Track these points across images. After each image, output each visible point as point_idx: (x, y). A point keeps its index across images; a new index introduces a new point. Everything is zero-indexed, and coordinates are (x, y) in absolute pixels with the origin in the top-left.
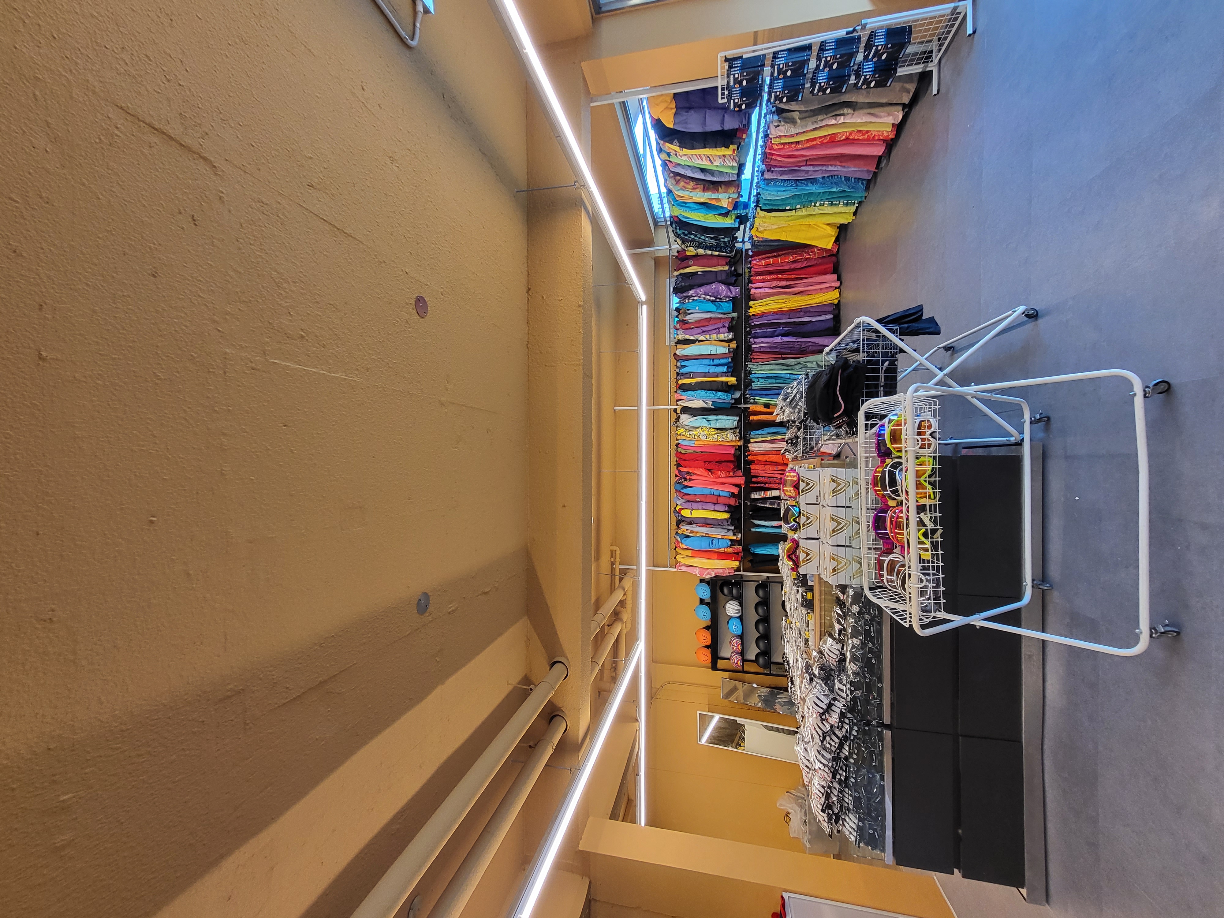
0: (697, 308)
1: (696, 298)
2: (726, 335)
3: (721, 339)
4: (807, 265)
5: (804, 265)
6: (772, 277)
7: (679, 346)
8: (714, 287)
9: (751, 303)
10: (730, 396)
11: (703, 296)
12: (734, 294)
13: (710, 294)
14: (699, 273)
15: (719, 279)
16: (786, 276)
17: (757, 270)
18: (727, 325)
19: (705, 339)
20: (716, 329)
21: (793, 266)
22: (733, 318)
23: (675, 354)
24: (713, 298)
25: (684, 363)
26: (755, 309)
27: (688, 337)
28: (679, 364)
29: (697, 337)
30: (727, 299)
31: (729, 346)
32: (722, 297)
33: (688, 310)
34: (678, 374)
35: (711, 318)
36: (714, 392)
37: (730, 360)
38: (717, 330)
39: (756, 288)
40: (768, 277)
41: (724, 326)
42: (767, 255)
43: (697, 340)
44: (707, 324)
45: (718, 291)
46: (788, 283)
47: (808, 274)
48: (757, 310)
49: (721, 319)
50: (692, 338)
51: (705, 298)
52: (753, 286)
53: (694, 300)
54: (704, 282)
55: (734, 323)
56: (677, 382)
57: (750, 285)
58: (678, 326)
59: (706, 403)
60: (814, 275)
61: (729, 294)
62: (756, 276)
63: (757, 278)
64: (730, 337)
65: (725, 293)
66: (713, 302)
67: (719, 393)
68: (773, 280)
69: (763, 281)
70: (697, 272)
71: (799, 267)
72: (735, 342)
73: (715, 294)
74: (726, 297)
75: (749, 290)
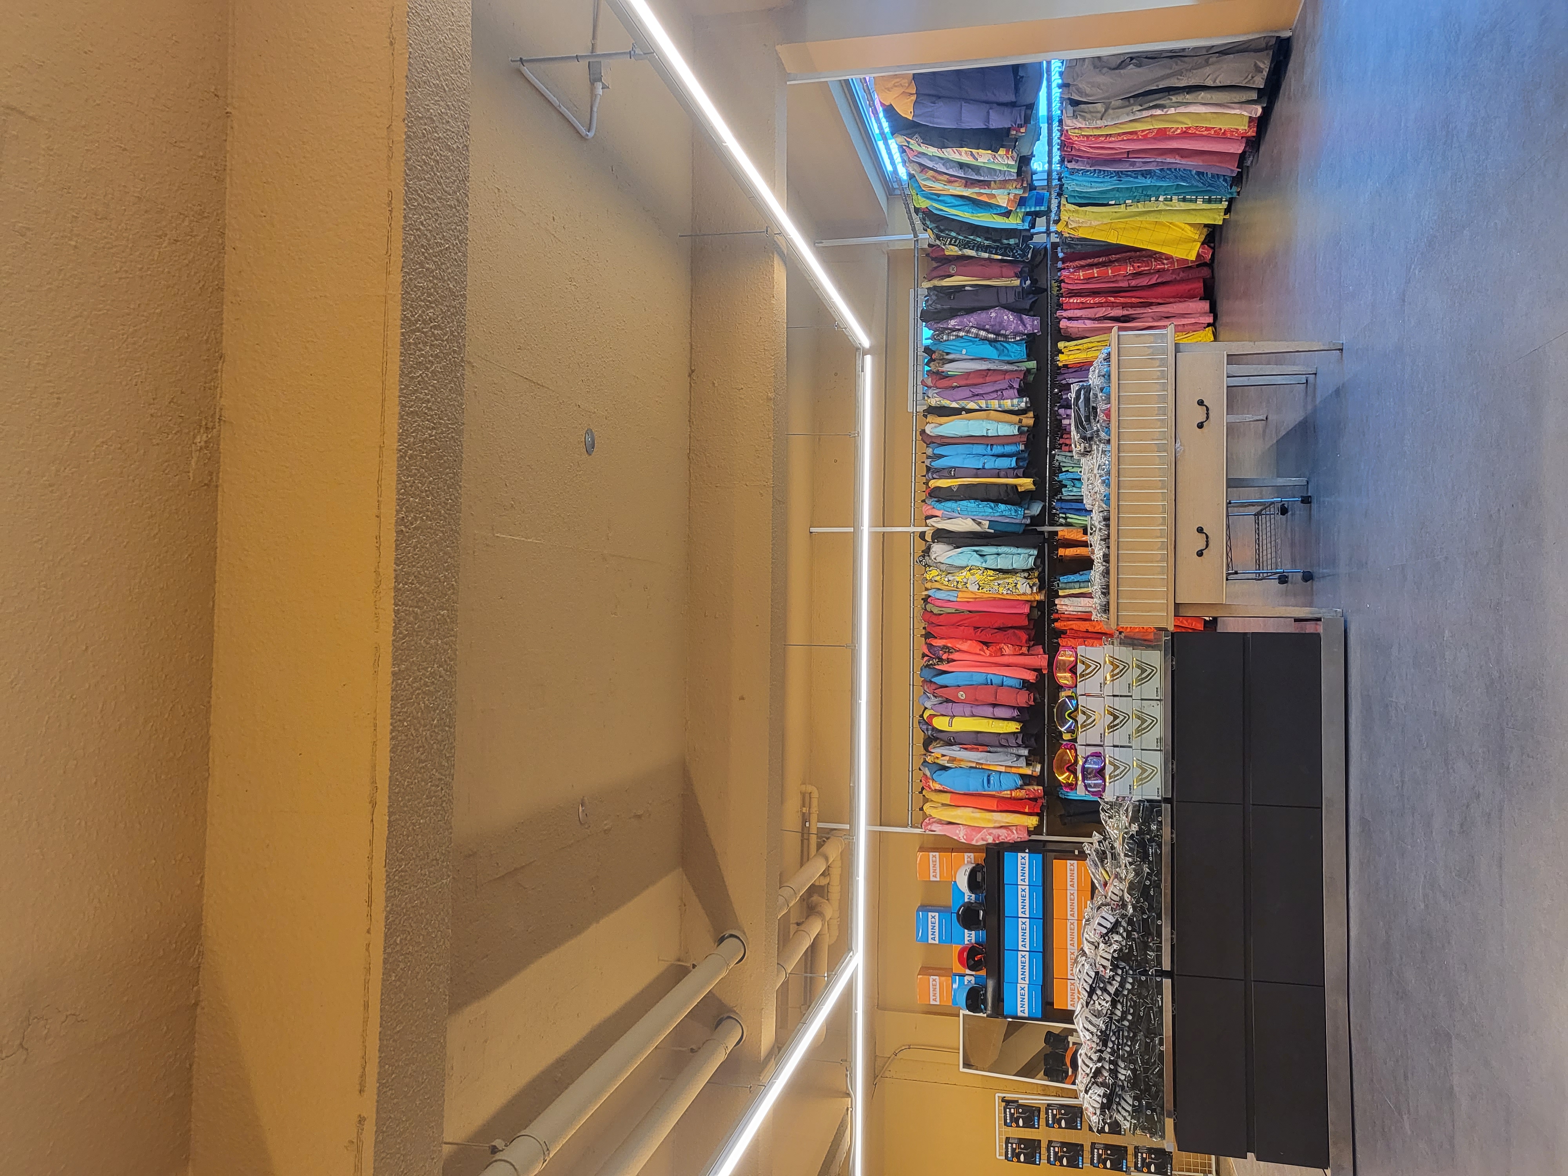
0: (964, 352)
1: (962, 334)
2: (1015, 401)
3: (1006, 408)
4: (1159, 281)
5: (1153, 281)
6: (1097, 300)
7: (930, 418)
8: (993, 315)
9: (1061, 345)
10: (1021, 512)
11: (974, 330)
12: (1029, 328)
13: (987, 327)
14: (967, 288)
15: (1003, 301)
16: (1122, 300)
17: (1071, 287)
18: (1016, 386)
19: (978, 408)
20: (997, 391)
21: (1133, 283)
22: (1028, 371)
23: (923, 432)
24: (992, 336)
25: (939, 451)
26: (1069, 355)
27: (946, 403)
28: (929, 451)
29: (963, 403)
30: (1018, 338)
31: (1020, 421)
32: (1008, 333)
33: (948, 354)
34: (928, 469)
35: (989, 370)
36: (992, 504)
37: (1022, 447)
38: (999, 393)
39: (1069, 319)
40: (1090, 300)
41: (1011, 387)
42: (1089, 261)
43: (963, 409)
44: (981, 380)
45: (1001, 323)
46: (1125, 312)
47: (1161, 298)
48: (1071, 357)
49: (1006, 372)
50: (954, 405)
51: (977, 336)
52: (1065, 314)
53: (957, 336)
54: (976, 304)
55: (1031, 378)
56: (926, 483)
57: (1059, 313)
58: (929, 382)
59: (979, 524)
60: (1171, 300)
61: (1021, 328)
62: (1070, 297)
63: (1071, 301)
64: (1023, 405)
65: (1013, 325)
66: (991, 342)
67: (1002, 507)
68: (1100, 305)
69: (1081, 306)
70: (964, 286)
71: (1145, 284)
72: (1031, 414)
73: (997, 328)
74: (1016, 334)
75: (1059, 320)
